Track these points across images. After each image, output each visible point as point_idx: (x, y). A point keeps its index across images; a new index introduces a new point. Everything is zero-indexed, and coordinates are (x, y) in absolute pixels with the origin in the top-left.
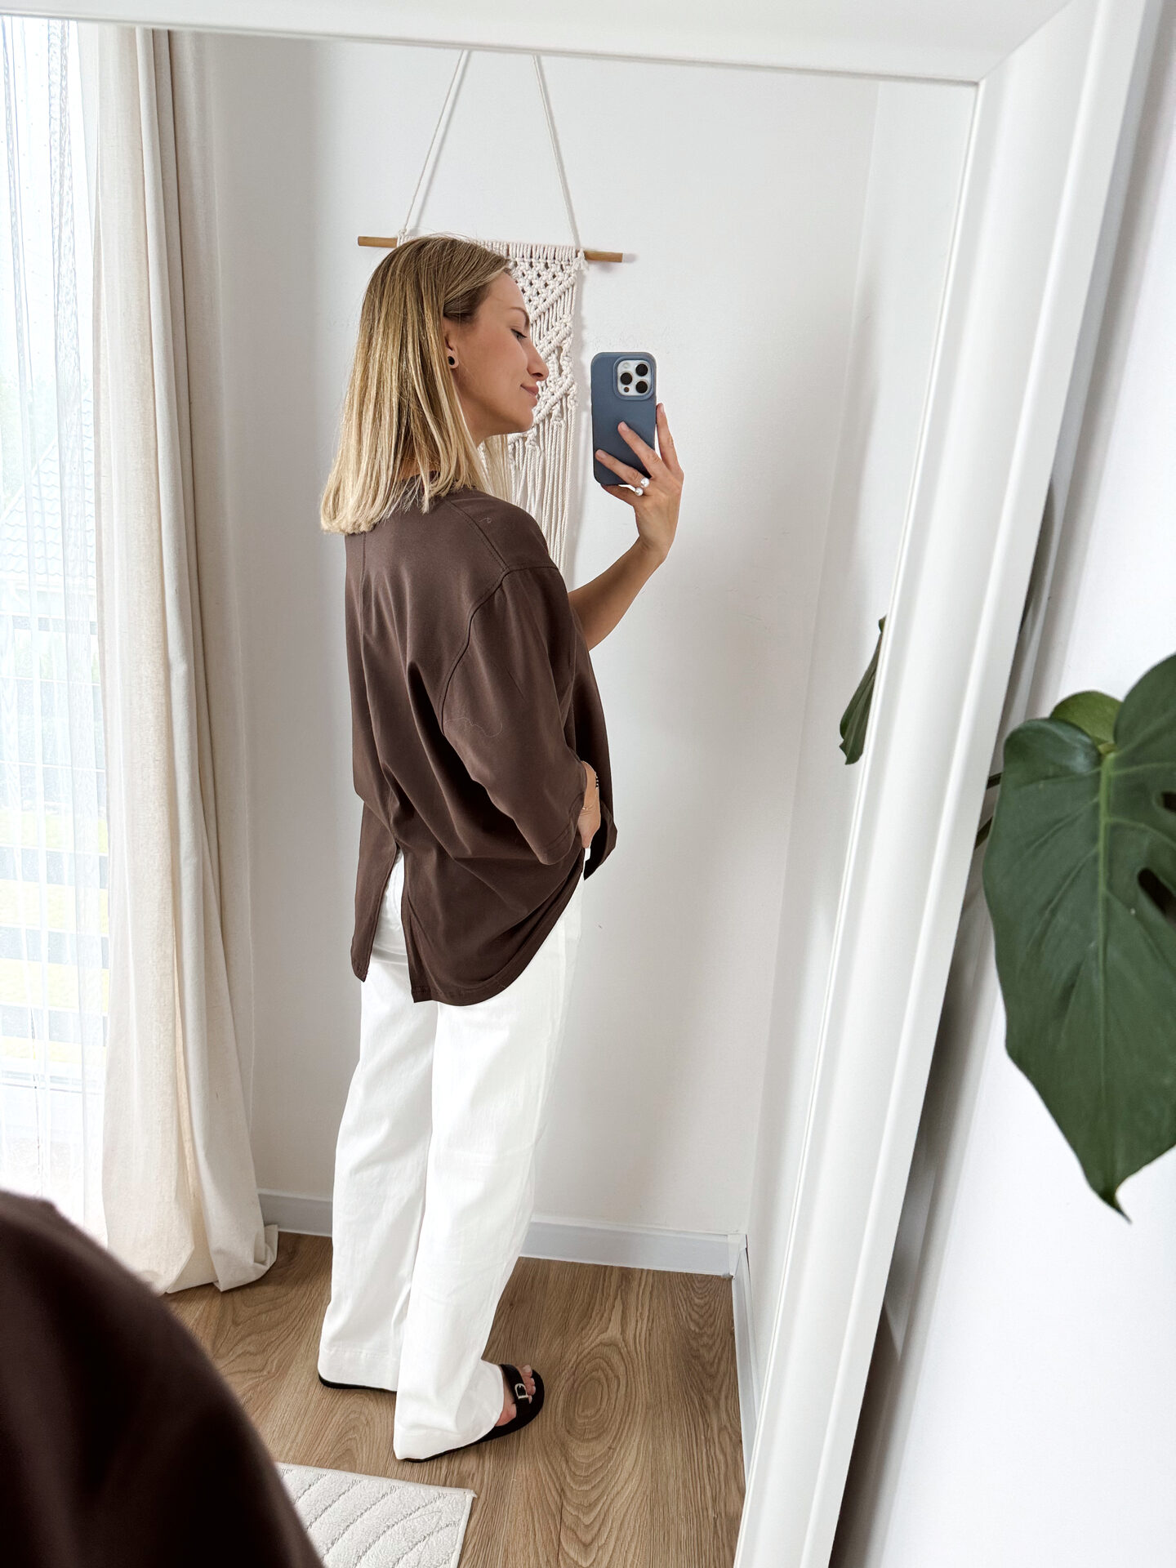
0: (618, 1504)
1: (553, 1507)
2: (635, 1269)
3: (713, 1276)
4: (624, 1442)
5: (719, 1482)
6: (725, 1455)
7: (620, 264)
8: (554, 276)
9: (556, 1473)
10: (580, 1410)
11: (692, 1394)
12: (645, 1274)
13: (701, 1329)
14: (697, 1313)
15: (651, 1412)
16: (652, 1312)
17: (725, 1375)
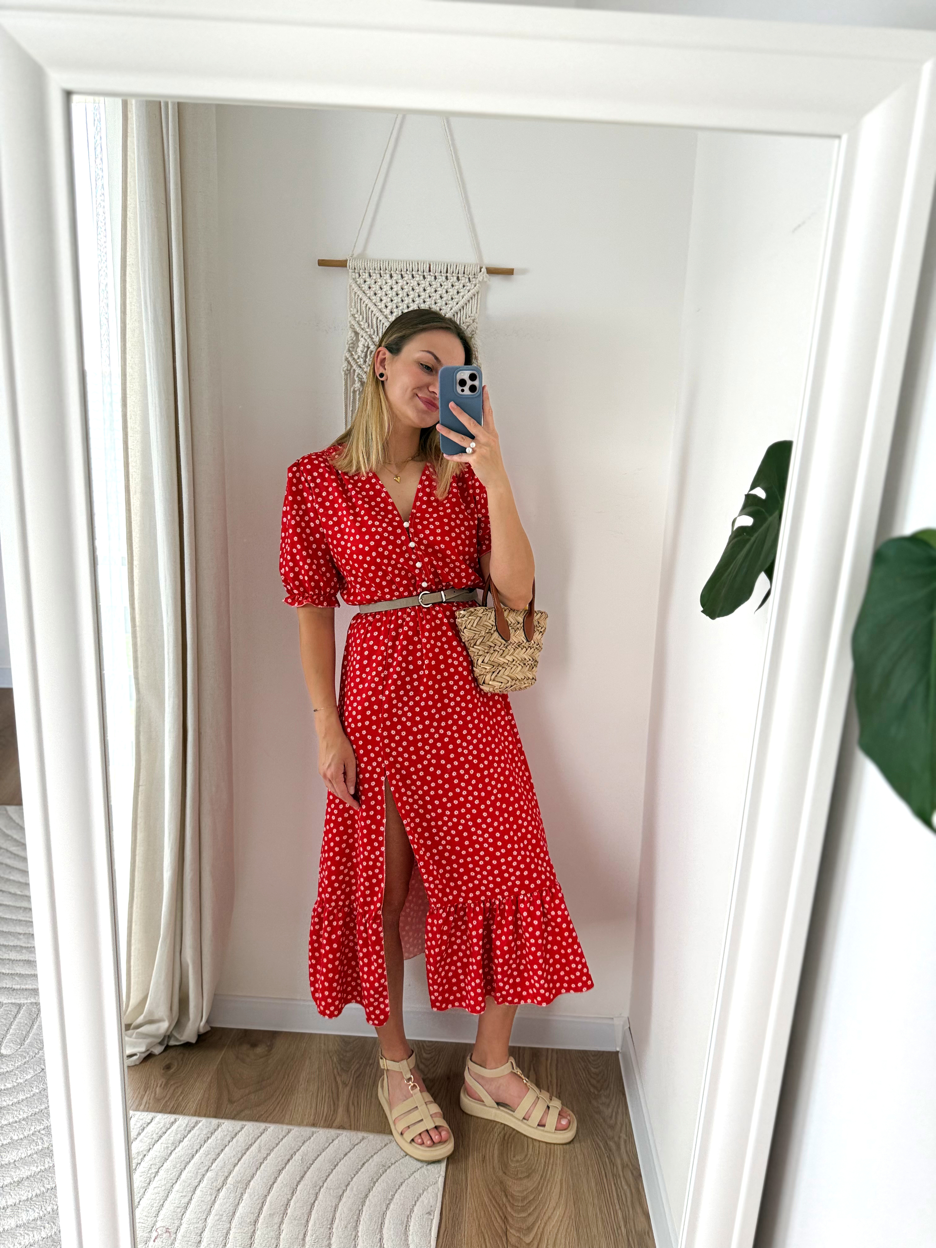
0: (549, 1228)
1: (500, 1231)
2: (542, 1049)
3: (603, 1052)
4: (549, 1180)
5: (627, 1206)
6: (629, 1186)
7: (514, 276)
8: (464, 286)
9: (499, 1205)
10: (512, 1156)
11: (599, 1142)
12: (550, 1052)
13: (599, 1091)
14: (594, 1079)
15: (568, 1156)
16: (559, 1081)
17: (622, 1125)
